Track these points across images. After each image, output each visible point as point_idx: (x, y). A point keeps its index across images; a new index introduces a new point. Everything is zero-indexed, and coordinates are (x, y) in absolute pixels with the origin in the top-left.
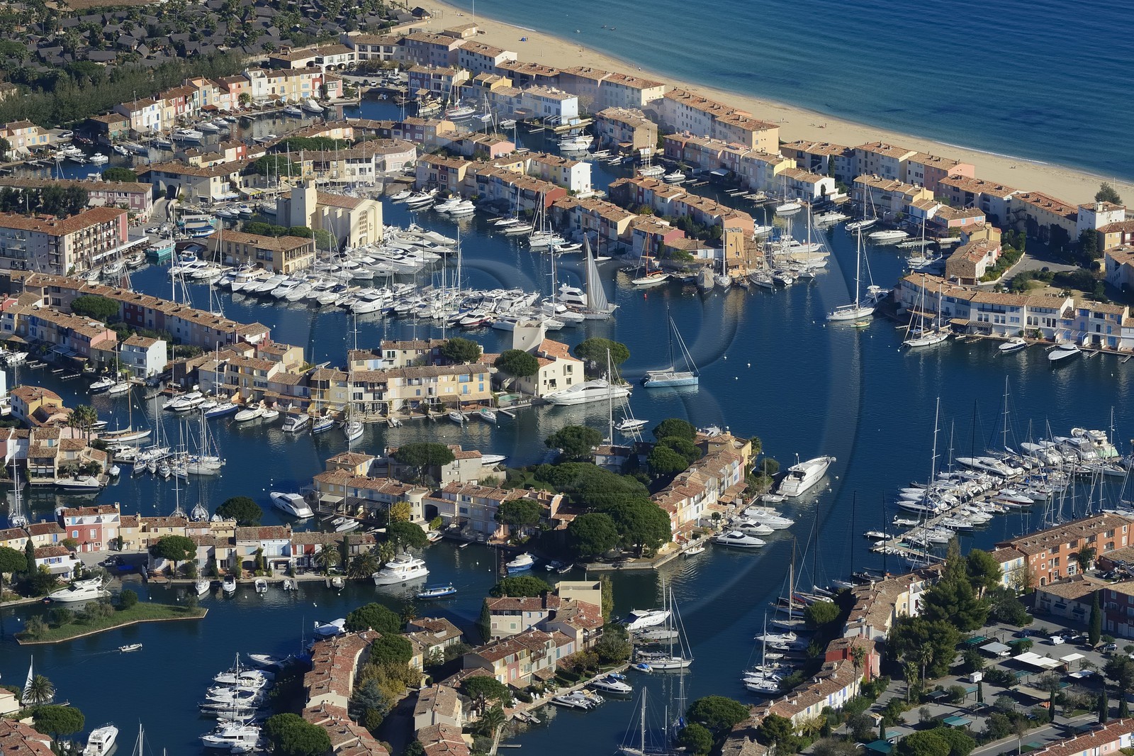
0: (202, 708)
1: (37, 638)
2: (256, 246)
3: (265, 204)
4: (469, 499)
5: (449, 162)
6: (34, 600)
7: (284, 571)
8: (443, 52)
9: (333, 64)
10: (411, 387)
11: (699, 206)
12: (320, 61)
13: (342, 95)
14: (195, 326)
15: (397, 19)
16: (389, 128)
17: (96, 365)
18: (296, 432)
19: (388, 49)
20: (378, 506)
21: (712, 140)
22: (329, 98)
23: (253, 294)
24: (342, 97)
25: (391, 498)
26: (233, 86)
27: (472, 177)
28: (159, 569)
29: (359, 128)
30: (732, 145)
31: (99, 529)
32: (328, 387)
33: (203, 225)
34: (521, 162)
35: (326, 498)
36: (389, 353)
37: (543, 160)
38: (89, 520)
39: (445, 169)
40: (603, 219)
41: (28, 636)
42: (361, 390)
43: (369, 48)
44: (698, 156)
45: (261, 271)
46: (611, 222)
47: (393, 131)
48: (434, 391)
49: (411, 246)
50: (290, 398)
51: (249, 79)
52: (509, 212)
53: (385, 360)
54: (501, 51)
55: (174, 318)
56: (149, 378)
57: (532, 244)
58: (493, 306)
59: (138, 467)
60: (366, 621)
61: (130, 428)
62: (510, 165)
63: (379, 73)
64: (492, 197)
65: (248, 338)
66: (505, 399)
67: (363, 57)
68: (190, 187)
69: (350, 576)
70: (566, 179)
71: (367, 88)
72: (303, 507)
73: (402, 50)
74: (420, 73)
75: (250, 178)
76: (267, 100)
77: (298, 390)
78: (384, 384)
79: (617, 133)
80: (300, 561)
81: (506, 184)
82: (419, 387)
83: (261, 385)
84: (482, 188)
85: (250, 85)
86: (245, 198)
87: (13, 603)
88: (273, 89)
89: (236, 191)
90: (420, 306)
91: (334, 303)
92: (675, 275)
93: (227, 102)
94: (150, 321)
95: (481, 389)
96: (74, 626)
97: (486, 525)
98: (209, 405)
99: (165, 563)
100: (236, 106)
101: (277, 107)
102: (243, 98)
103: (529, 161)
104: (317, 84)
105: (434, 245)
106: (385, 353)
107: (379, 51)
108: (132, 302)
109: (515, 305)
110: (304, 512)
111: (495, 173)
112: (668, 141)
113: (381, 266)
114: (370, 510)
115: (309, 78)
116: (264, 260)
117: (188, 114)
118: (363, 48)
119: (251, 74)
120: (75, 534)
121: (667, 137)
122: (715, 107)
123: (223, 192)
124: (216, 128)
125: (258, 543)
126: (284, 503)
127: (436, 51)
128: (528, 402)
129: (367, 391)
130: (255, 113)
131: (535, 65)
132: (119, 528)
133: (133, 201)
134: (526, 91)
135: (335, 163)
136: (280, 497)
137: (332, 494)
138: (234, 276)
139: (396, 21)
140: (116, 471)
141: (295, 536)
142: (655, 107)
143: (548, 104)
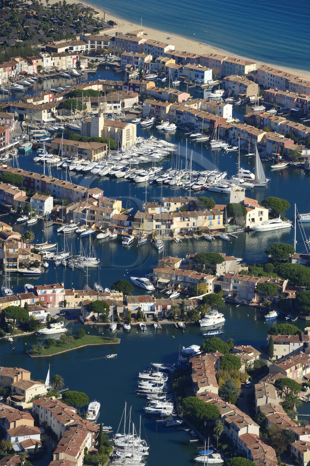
0: (138, 392)
1: (40, 354)
2: (78, 147)
3: (70, 125)
4: (238, 282)
5: (160, 103)
6: (30, 333)
7: (152, 319)
8: (135, 45)
9: (78, 50)
10: (184, 222)
11: (296, 127)
12: (71, 48)
13: (87, 67)
14: (64, 189)
15: (102, 26)
16: (122, 85)
17: (16, 209)
18: (129, 245)
19: (106, 43)
20: (188, 285)
21: (291, 93)
22: (81, 69)
23: (81, 172)
24: (87, 68)
25: (196, 280)
26: (34, 61)
27: (173, 111)
28: (88, 318)
29: (106, 85)
30: (302, 95)
31: (54, 296)
32: (143, 222)
33: (42, 135)
34: (196, 104)
35: (161, 280)
36: (167, 204)
37: (208, 103)
38: (49, 292)
39: (159, 107)
40: (249, 134)
41: (35, 353)
42: (159, 223)
43: (96, 42)
44: (283, 101)
45: (83, 160)
46: (254, 135)
47: (123, 87)
48: (195, 224)
49: (154, 148)
50: (123, 227)
51: (42, 58)
52: (195, 130)
53: (165, 208)
54: (167, 45)
55: (51, 185)
56: (45, 216)
57: (212, 146)
58: (205, 179)
59: (58, 263)
60: (213, 347)
61: (47, 243)
62: (191, 105)
63: (102, 55)
64: (184, 122)
65: (94, 196)
66: (230, 228)
67: (92, 47)
68: (31, 115)
69: (186, 322)
70: (220, 113)
71: (98, 64)
72: (150, 285)
73: (113, 43)
74: (127, 56)
75: (61, 111)
76: (51, 69)
77: (127, 223)
78: (171, 221)
79: (237, 89)
80: (159, 314)
81: (193, 115)
82: (188, 222)
83: (107, 220)
84: (179, 117)
85: (43, 61)
86: (58, 121)
87: (20, 335)
88: (54, 63)
89: (54, 117)
90: (169, 179)
91: (123, 177)
92: (291, 163)
93: (31, 70)
94: (38, 186)
95: (219, 223)
96: (56, 347)
97: (247, 295)
98: (81, 231)
99: (92, 314)
100: (36, 72)
101: (56, 73)
102: (39, 68)
103: (200, 103)
104: (75, 61)
105: (164, 147)
106: (165, 204)
107: (100, 43)
108: (28, 176)
109: (217, 179)
110: (151, 287)
111: (186, 109)
112: (266, 93)
113: (142, 158)
114: (185, 287)
115: (71, 58)
116: (83, 154)
117: (13, 76)
118: (92, 42)
119: (43, 55)
120: (43, 299)
121: (266, 91)
122: (287, 75)
123: (48, 118)
124: (29, 83)
125: (138, 304)
126: (139, 283)
127: (132, 45)
128: (242, 230)
129: (163, 224)
130: (46, 75)
131: (185, 52)
132: (64, 296)
133: (6, 122)
134: (185, 66)
135: (102, 103)
136: (137, 280)
137: (163, 278)
138: (70, 163)
139: (102, 28)
140: (47, 265)
141: (157, 301)
142: (253, 75)
143: (197, 73)
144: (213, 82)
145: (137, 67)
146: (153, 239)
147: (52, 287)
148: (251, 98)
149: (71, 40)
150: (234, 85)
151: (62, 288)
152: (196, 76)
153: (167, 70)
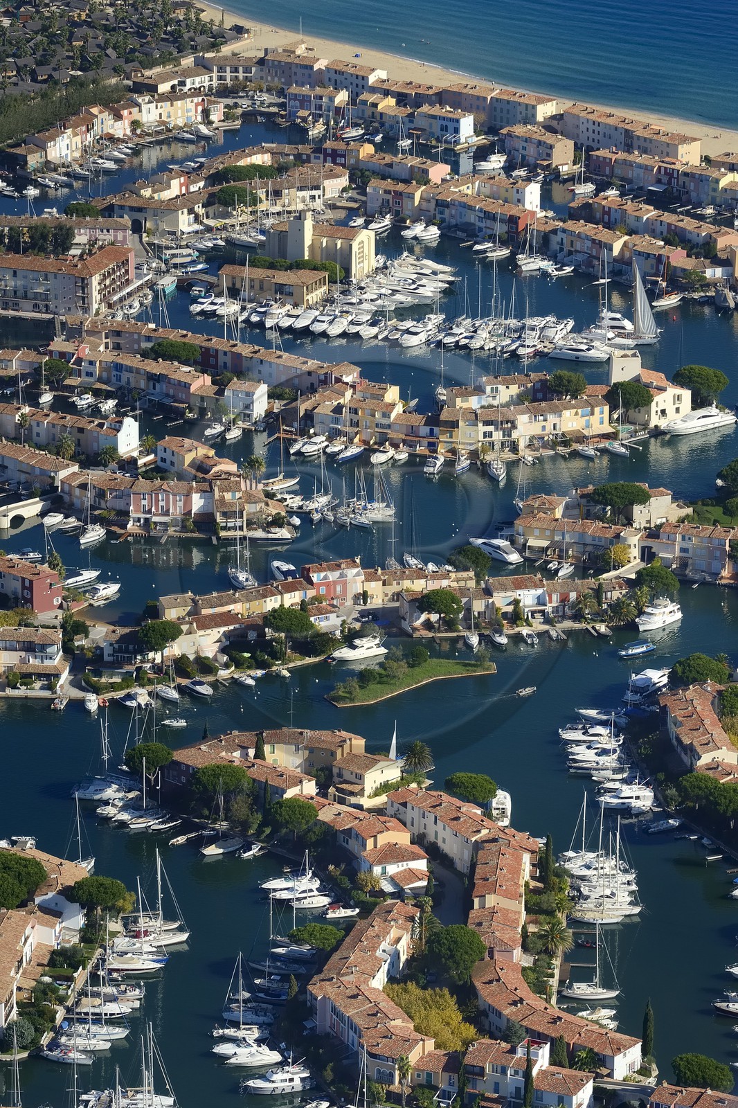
0: (571, 767)
1: (352, 700)
2: (274, 281)
3: (234, 236)
4: (689, 539)
5: (401, 187)
6: (317, 659)
7: (542, 620)
8: (306, 72)
9: (194, 86)
10: (537, 423)
11: (680, 224)
12: (183, 84)
13: (223, 118)
14: (281, 368)
15: (224, 37)
16: (309, 152)
17: (196, 410)
19: (247, 70)
20: (589, 549)
21: (643, 156)
22: (213, 123)
23: (290, 330)
24: (223, 121)
25: (603, 539)
26: (125, 113)
27: (429, 201)
28: (418, 623)
29: (277, 153)
30: (667, 159)
31: (345, 584)
32: (458, 427)
33: (188, 259)
34: (470, 185)
35: (532, 542)
36: (492, 388)
37: (492, 181)
38: (333, 576)
39: (399, 194)
40: (594, 241)
41: (343, 699)
42: (491, 428)
43: (228, 69)
44: (630, 172)
45: (289, 307)
46: (605, 243)
47: (312, 156)
48: (558, 427)
49: (416, 276)
50: (417, 439)
51: (139, 105)
52: (478, 236)
53: (489, 396)
54: (373, 70)
55: (253, 360)
56: (256, 422)
57: (524, 268)
58: (537, 333)
59: (316, 517)
60: (698, 672)
61: (281, 477)
62: (461, 188)
63: (241, 94)
64: (453, 222)
65: (345, 379)
67: (220, 78)
68: (156, 220)
69: (609, 623)
70: (519, 201)
71: (239, 111)
72: (512, 553)
73: (262, 70)
74: (300, 95)
75: (211, 210)
76: (156, 126)
77: (425, 430)
78: (513, 422)
80: (556, 610)
81: (471, 208)
82: (544, 423)
83: (383, 426)
84: (442, 213)
85: (140, 111)
86: (209, 229)
87: (299, 663)
88: (160, 114)
89: (202, 223)
90: (466, 338)
91: (376, 337)
92: (687, 295)
93: (121, 129)
94: (225, 363)
95: (602, 423)
96: (379, 686)
97: (710, 564)
98: (336, 449)
99: (424, 617)
100: (128, 132)
101: (167, 133)
102: (135, 124)
103: (477, 183)
104: (200, 108)
105: (435, 273)
106: (488, 389)
107: (236, 71)
108: (203, 344)
109: (559, 332)
110: (514, 558)
111: (455, 197)
112: (595, 158)
113: (398, 297)
114: (584, 553)
115: (192, 102)
116: (284, 293)
117: (90, 142)
118: (221, 69)
119: (140, 100)
120: (323, 591)
121: (593, 153)
122: (627, 121)
123: (189, 225)
124: (124, 156)
126: (491, 550)
127: (300, 71)
128: (645, 434)
129: (497, 429)
130: (149, 139)
131: (411, 83)
132: (363, 582)
133: (116, 237)
134: (419, 110)
136: (484, 543)
137: (537, 538)
138: (265, 313)
139: (224, 40)
140: (296, 521)
141: (548, 585)
142: (554, 123)
143: (445, 123)
144: (475, 139)
145: (320, 116)
146: (481, 461)
147: (339, 566)
148: (560, 167)
149: (171, 66)
150: (525, 144)
151: (358, 567)
152: (442, 130)
153: (381, 118)
